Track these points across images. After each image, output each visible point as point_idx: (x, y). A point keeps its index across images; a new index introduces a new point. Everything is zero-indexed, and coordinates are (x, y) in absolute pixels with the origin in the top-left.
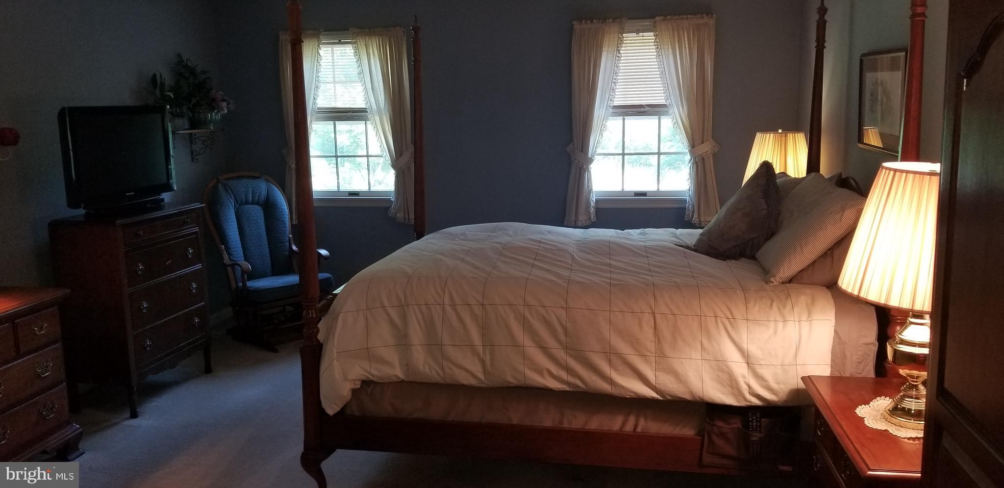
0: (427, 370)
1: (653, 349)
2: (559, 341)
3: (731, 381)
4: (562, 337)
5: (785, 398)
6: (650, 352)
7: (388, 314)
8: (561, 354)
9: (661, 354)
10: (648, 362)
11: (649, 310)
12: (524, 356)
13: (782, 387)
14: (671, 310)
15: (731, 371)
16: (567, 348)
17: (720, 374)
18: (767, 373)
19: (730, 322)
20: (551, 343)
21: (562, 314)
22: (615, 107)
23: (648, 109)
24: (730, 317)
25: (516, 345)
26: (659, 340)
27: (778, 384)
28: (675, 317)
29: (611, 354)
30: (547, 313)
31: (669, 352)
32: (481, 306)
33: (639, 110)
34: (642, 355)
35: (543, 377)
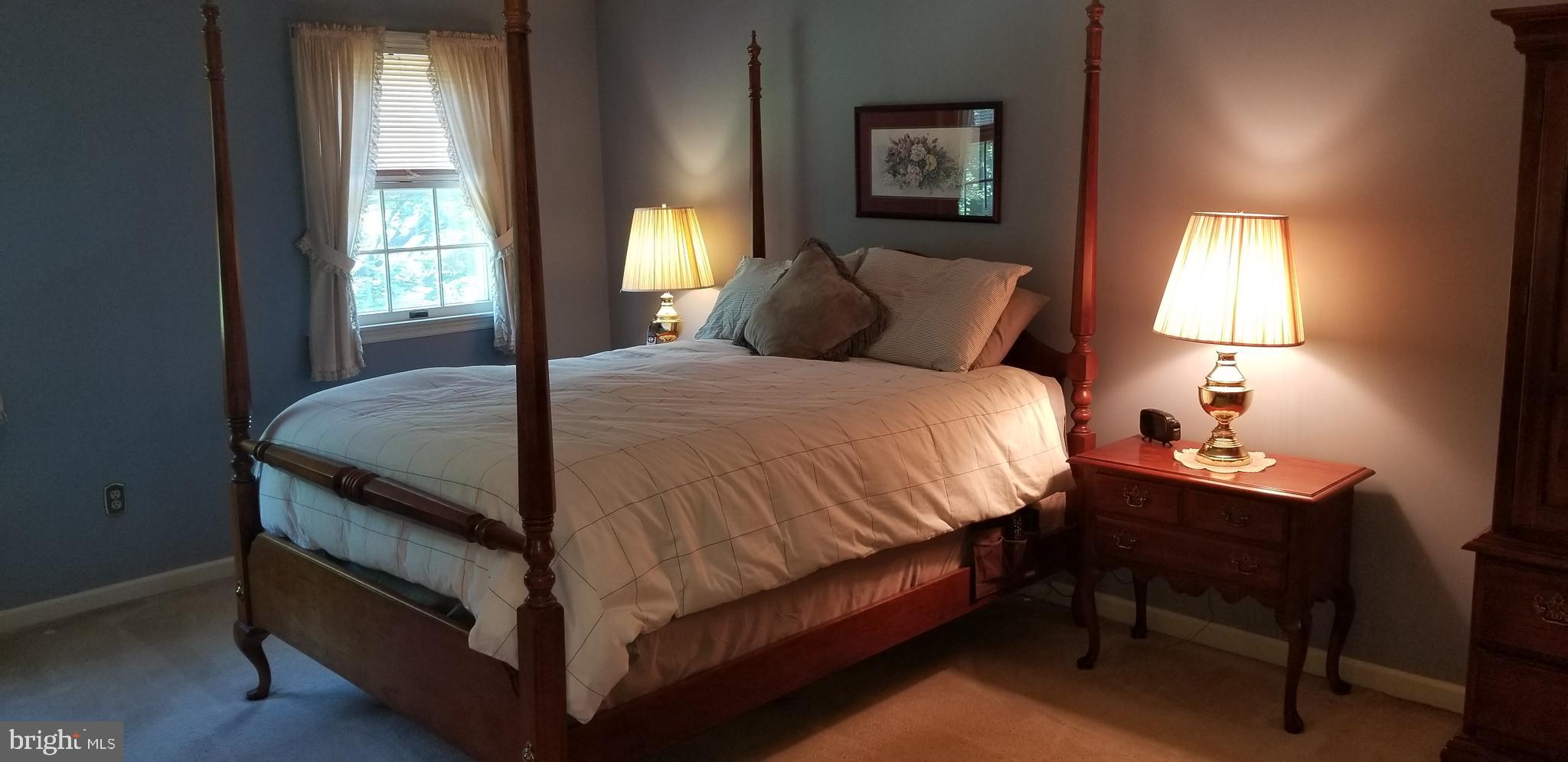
0: (717, 585)
1: (940, 470)
2: (856, 489)
3: (1005, 486)
4: (860, 483)
5: (1045, 490)
6: (939, 474)
7: (640, 514)
8: (862, 505)
9: (949, 474)
10: (939, 487)
11: (922, 425)
12: (830, 521)
13: (1042, 478)
14: (940, 420)
15: (1004, 474)
16: (865, 495)
17: (996, 480)
18: (1025, 467)
19: (985, 417)
20: (851, 495)
21: (848, 449)
22: (380, 173)
23: (416, 176)
24: (984, 413)
25: (818, 509)
26: (942, 458)
27: (1038, 476)
28: (945, 425)
29: (913, 489)
30: (835, 453)
31: (955, 470)
32: (759, 466)
33: (403, 178)
34: (934, 481)
35: (853, 545)
